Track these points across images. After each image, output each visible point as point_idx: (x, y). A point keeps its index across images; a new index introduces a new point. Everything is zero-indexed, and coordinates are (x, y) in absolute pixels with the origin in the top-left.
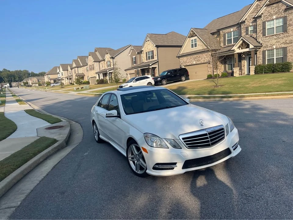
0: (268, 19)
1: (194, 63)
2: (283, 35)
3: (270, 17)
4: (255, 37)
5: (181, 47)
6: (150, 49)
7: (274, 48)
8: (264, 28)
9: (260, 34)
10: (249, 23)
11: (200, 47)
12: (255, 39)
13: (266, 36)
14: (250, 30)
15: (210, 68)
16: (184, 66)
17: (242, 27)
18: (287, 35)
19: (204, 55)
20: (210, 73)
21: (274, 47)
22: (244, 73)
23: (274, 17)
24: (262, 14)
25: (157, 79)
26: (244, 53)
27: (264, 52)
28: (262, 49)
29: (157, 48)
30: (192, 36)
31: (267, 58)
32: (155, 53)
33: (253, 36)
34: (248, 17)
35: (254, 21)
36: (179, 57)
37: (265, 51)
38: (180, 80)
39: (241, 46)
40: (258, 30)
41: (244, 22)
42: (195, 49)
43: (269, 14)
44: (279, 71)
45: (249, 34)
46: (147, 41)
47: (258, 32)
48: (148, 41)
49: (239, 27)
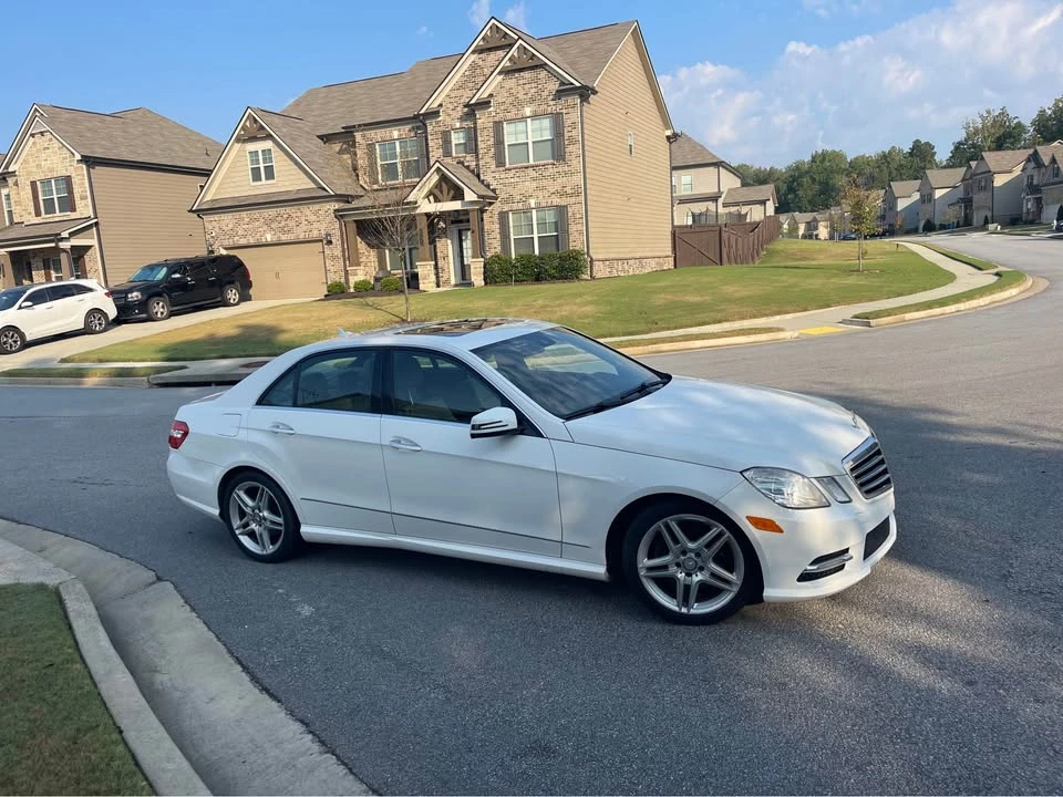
0: (509, 116)
1: (269, 237)
2: (556, 170)
3: (514, 111)
4: (472, 168)
5: (206, 173)
6: (51, 170)
7: (533, 205)
8: (499, 142)
9: (487, 160)
10: (451, 118)
11: (289, 179)
12: (473, 172)
13: (507, 166)
14: (454, 142)
15: (334, 258)
16: (226, 249)
17: (429, 128)
18: (566, 169)
19: (308, 211)
20: (337, 277)
21: (532, 202)
22: (448, 280)
23: (528, 111)
24: (491, 95)
25: (126, 297)
26: (442, 215)
27: (503, 217)
28: (497, 207)
29: (88, 167)
30: (253, 139)
31: (512, 237)
32: (80, 187)
33: (466, 164)
34: (447, 97)
35: (466, 114)
36: (200, 212)
37: (507, 212)
38: (219, 299)
39: (437, 192)
40: (481, 145)
41: (435, 114)
42: (264, 187)
43: (510, 100)
44: (553, 278)
45: (454, 155)
46: (33, 135)
47: (481, 151)
48: (42, 133)
49: (418, 128)
